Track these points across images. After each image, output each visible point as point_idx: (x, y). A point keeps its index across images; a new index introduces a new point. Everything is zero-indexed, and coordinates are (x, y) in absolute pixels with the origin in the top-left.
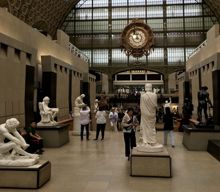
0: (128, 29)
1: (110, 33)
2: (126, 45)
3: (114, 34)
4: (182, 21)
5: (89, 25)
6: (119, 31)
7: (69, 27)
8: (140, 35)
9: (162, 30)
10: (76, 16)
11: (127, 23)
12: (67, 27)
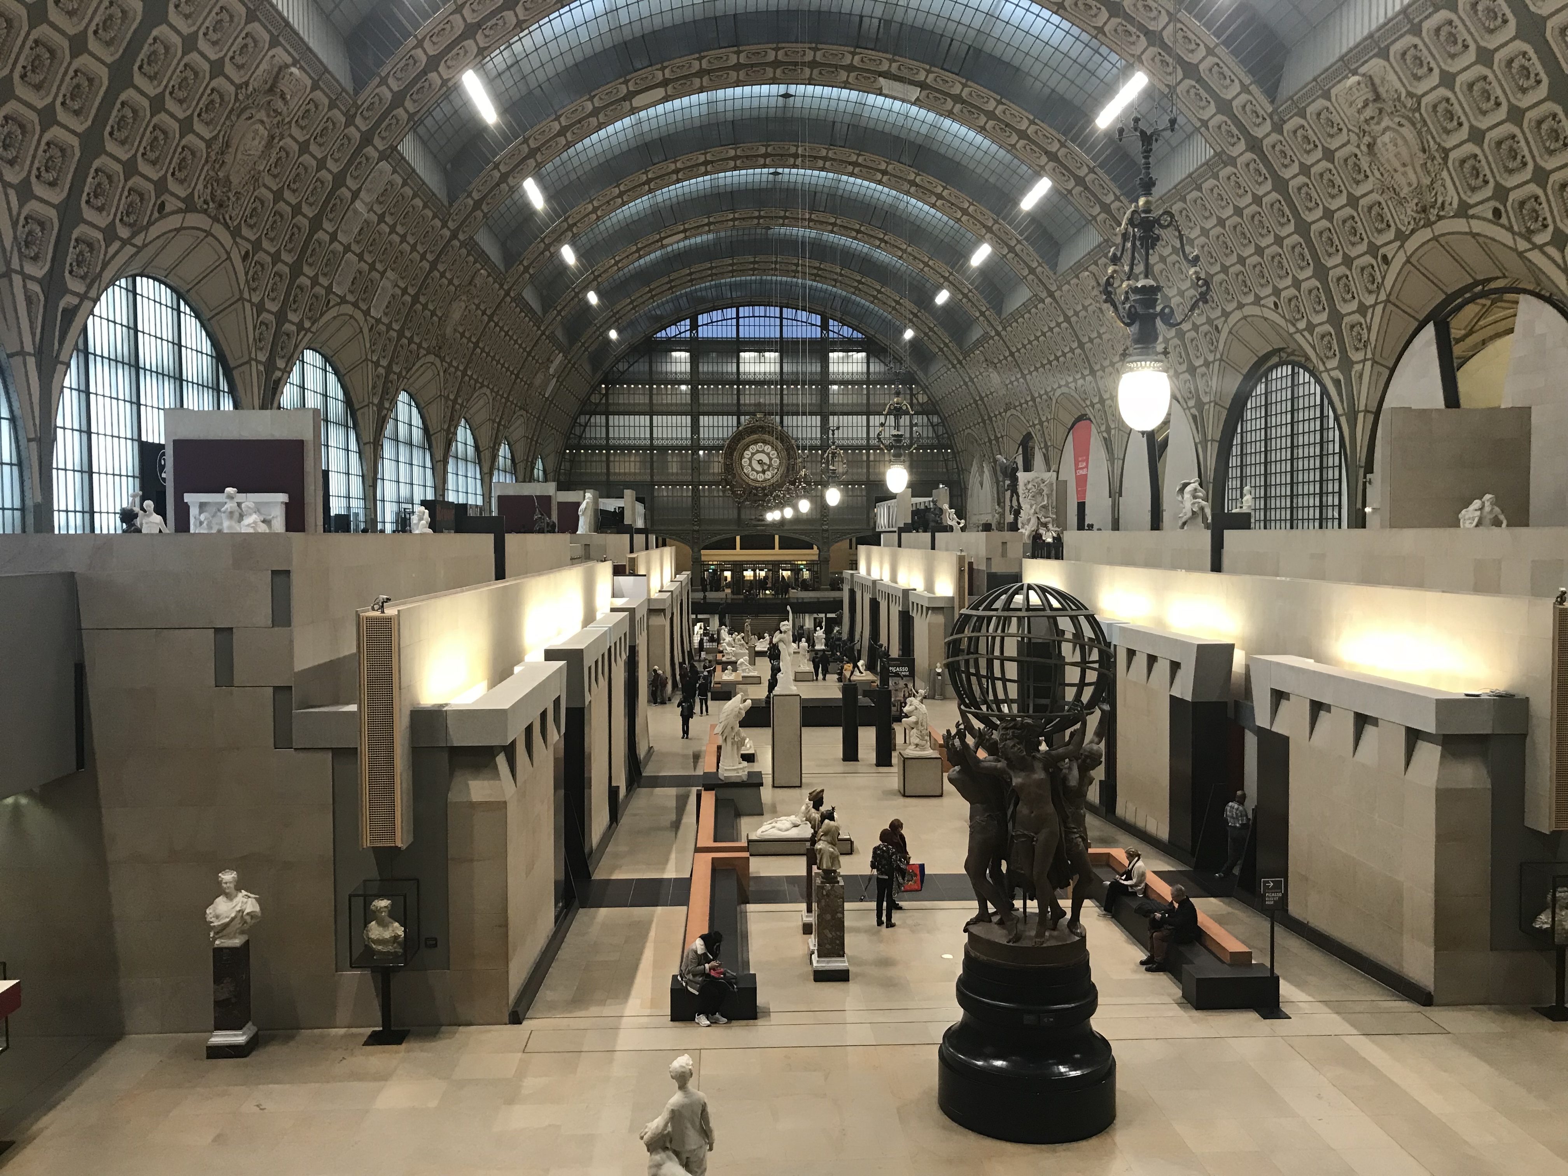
0: (739, 441)
1: (695, 446)
2: (734, 477)
3: (704, 448)
4: (865, 424)
5: (642, 424)
6: (716, 443)
7: (593, 429)
8: (768, 454)
9: (818, 443)
10: (611, 401)
11: (735, 424)
12: (588, 429)
